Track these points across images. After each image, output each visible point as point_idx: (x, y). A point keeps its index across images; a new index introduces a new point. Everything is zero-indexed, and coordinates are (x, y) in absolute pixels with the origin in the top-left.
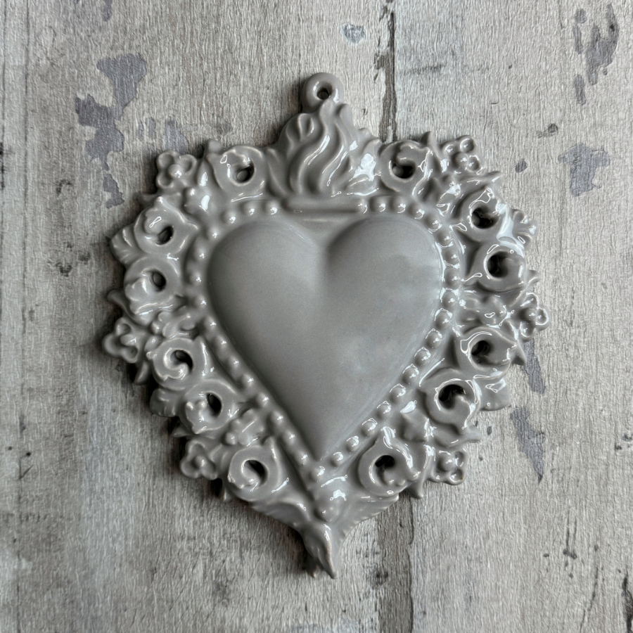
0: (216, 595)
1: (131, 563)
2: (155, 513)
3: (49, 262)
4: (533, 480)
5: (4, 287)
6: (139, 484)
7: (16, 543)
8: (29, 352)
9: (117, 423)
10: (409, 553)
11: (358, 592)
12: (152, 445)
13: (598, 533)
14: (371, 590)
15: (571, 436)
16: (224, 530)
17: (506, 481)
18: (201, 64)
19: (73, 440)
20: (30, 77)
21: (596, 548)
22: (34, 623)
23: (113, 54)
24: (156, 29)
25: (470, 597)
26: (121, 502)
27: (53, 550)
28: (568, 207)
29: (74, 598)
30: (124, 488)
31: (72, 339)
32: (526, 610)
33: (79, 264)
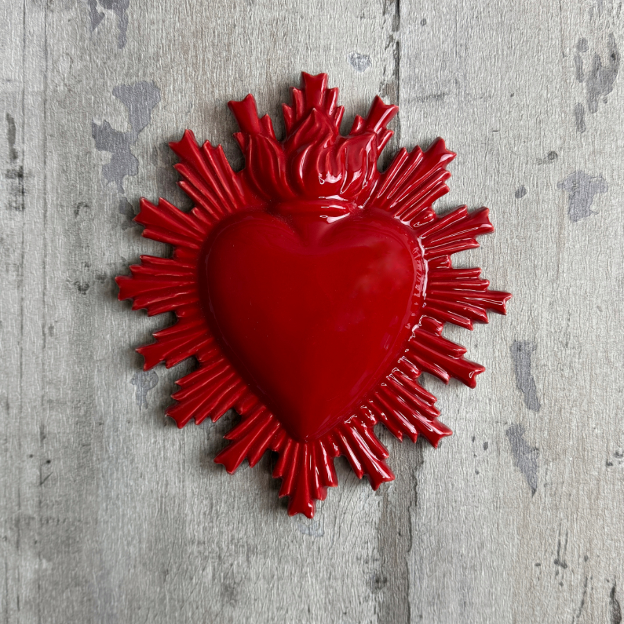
0: (224, 596)
1: (144, 564)
2: (167, 518)
3: (68, 281)
4: (527, 494)
5: (25, 305)
6: (152, 491)
7: (37, 545)
8: (49, 365)
9: (131, 434)
10: (407, 561)
11: (359, 596)
12: (164, 455)
13: (588, 545)
14: (371, 595)
15: (565, 452)
16: (232, 536)
17: (501, 494)
18: (213, 92)
19: (90, 449)
20: (48, 102)
21: (586, 559)
22: (54, 618)
23: (128, 81)
24: (169, 57)
25: (465, 603)
26: (135, 507)
27: (71, 552)
28: (566, 233)
29: (91, 596)
30: (138, 495)
31: (90, 353)
32: (518, 616)
33: (96, 283)
